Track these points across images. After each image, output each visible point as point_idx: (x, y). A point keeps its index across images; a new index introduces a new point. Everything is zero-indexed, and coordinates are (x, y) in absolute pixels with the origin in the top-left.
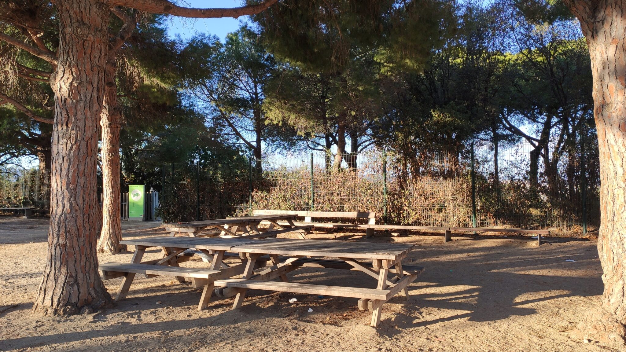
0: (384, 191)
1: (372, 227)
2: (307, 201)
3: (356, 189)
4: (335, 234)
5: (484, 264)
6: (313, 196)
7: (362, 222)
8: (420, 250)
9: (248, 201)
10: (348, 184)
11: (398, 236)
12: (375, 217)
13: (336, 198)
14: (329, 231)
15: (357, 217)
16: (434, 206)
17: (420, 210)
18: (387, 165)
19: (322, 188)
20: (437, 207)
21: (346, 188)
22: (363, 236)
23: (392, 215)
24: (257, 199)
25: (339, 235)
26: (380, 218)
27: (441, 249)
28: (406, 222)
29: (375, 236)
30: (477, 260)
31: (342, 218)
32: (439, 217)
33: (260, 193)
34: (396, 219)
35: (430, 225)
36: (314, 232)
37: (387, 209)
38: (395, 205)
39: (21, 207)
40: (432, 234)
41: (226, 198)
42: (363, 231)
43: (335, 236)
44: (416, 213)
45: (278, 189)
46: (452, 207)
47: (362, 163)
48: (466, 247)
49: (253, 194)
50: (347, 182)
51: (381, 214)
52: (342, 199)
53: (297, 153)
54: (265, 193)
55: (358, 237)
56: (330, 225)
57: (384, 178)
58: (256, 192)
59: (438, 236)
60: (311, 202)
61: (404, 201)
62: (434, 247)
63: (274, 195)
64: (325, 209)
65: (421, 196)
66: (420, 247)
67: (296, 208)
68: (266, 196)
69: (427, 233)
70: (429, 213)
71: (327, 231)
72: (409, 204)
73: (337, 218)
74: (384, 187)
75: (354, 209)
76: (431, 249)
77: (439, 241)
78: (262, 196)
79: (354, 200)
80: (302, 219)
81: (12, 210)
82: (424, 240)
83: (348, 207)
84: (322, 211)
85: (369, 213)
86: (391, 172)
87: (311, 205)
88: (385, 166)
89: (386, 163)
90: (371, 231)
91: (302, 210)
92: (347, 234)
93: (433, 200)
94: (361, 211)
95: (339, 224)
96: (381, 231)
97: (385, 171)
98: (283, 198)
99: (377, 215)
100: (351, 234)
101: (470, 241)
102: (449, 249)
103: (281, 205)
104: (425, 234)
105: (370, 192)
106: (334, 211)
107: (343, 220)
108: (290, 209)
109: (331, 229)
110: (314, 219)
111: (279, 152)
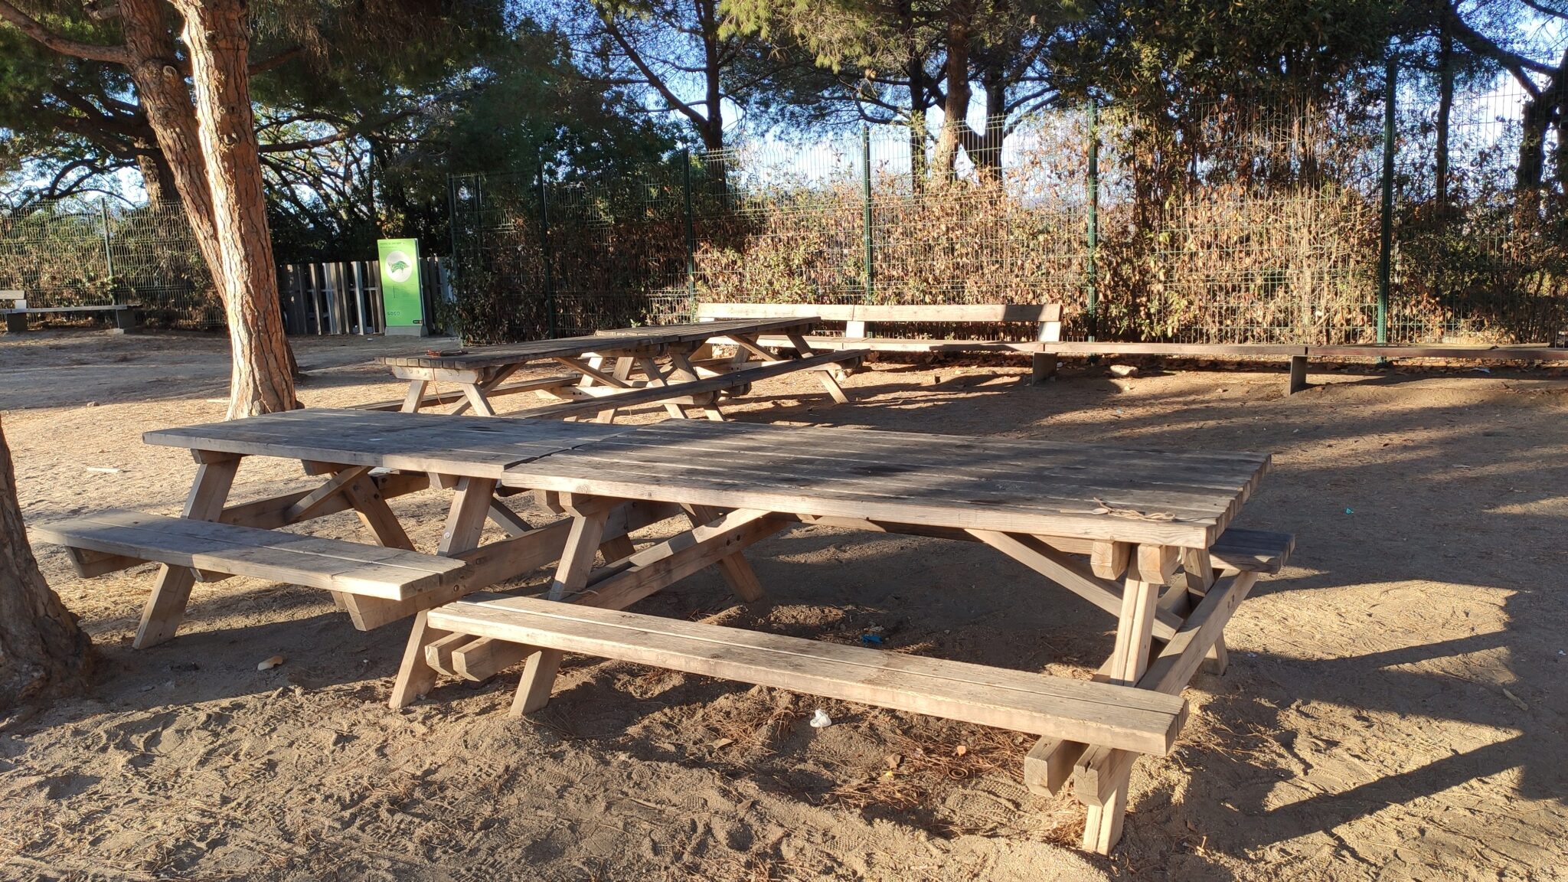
0: (1089, 238)
1: (1050, 350)
2: (853, 274)
3: (1002, 233)
4: (937, 371)
5: (1458, 480)
6: (872, 259)
7: (1017, 334)
8: (1211, 423)
9: (684, 278)
10: (977, 218)
11: (1132, 375)
12: (1061, 319)
13: (941, 263)
14: (920, 362)
15: (1004, 321)
16: (1247, 278)
17: (1204, 292)
18: (1102, 153)
19: (897, 235)
20: (1259, 281)
21: (971, 231)
22: (1022, 375)
23: (1114, 311)
24: (708, 272)
25: (949, 374)
26: (1075, 322)
27: (1282, 420)
28: (1158, 330)
29: (1059, 378)
30: (1427, 459)
31: (956, 323)
32: (1262, 313)
33: (716, 254)
34: (1125, 323)
35: (1233, 337)
36: (873, 366)
37: (1096, 293)
38: (1122, 279)
39: (110, 303)
40: (1241, 367)
41: (625, 269)
42: (1022, 361)
43: (937, 379)
44: (1191, 303)
45: (769, 241)
46: (1309, 280)
47: (1022, 153)
48: (1367, 411)
49: (698, 256)
50: (975, 212)
51: (1079, 308)
52: (957, 266)
53: (830, 134)
54: (731, 254)
55: (1006, 380)
56: (921, 345)
57: (1090, 196)
58: (706, 251)
59: (1258, 371)
60: (864, 277)
61: (1152, 264)
62: (1254, 412)
63: (757, 259)
64: (908, 297)
65: (1209, 247)
66: (1208, 412)
67: (823, 296)
68: (734, 262)
69: (1224, 363)
70: (1233, 303)
71: (912, 362)
72: (1168, 273)
73: (943, 323)
74: (1091, 225)
75: (995, 295)
76: (1249, 420)
77: (1267, 391)
78: (724, 261)
79: (993, 268)
80: (838, 327)
81: (88, 314)
82: (1218, 386)
83: (975, 289)
84: (899, 303)
85: (1040, 308)
86: (1112, 173)
87: (866, 285)
88: (1096, 155)
89: (1098, 144)
90: (1047, 363)
91: (841, 302)
92: (974, 371)
93: (1248, 261)
94: (1017, 299)
95: (950, 341)
96: (1077, 360)
97: (1093, 172)
98: (782, 267)
99: (1066, 310)
100: (985, 371)
101: (1371, 388)
102: (1311, 420)
103: (777, 286)
104: (1215, 366)
105: (1046, 240)
106: (935, 302)
107: (962, 329)
108: (804, 300)
109: (924, 355)
110: (874, 329)
111: (778, 133)
